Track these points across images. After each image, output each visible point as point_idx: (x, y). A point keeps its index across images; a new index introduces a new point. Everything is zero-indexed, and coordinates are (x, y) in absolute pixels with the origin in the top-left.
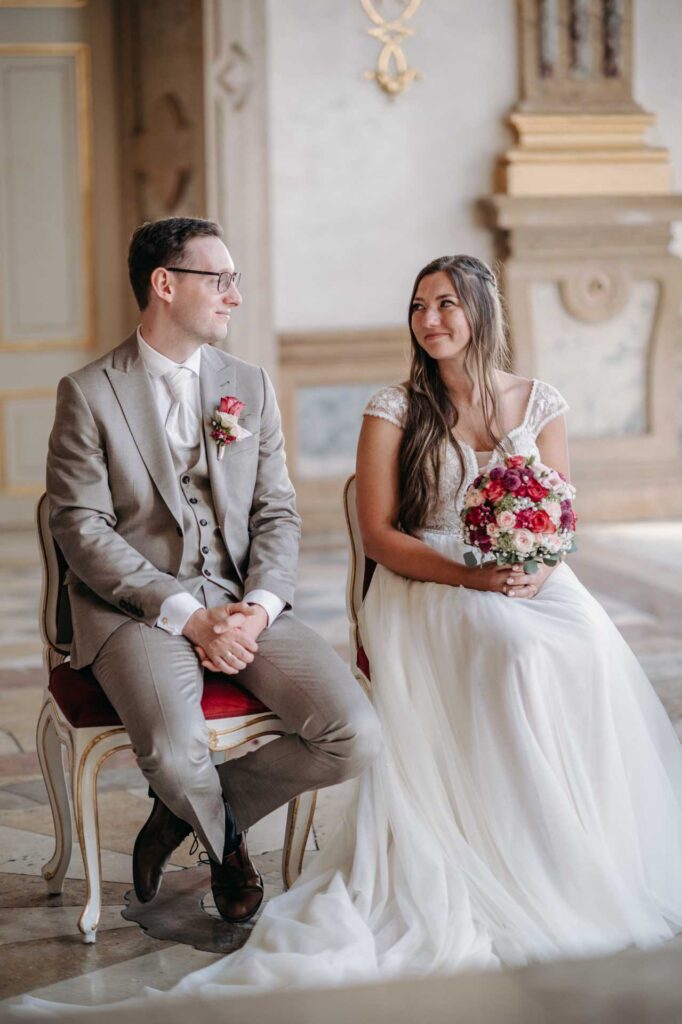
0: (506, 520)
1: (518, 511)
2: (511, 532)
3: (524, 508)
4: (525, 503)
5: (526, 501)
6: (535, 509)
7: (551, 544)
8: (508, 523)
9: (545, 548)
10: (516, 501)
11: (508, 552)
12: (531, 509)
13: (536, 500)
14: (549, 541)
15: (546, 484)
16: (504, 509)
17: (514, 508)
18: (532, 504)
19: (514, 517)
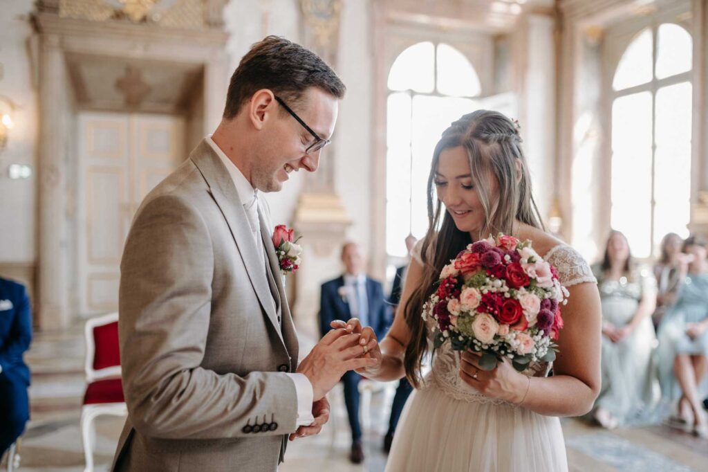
0: (470, 297)
1: (486, 292)
2: (472, 314)
3: (494, 290)
4: (498, 285)
5: (499, 282)
6: (507, 295)
7: (518, 342)
8: (470, 302)
9: (509, 345)
10: (488, 280)
11: (464, 337)
12: (503, 293)
13: (512, 286)
14: (515, 339)
15: (530, 271)
16: (472, 285)
17: (482, 288)
18: (506, 289)
19: (479, 297)
